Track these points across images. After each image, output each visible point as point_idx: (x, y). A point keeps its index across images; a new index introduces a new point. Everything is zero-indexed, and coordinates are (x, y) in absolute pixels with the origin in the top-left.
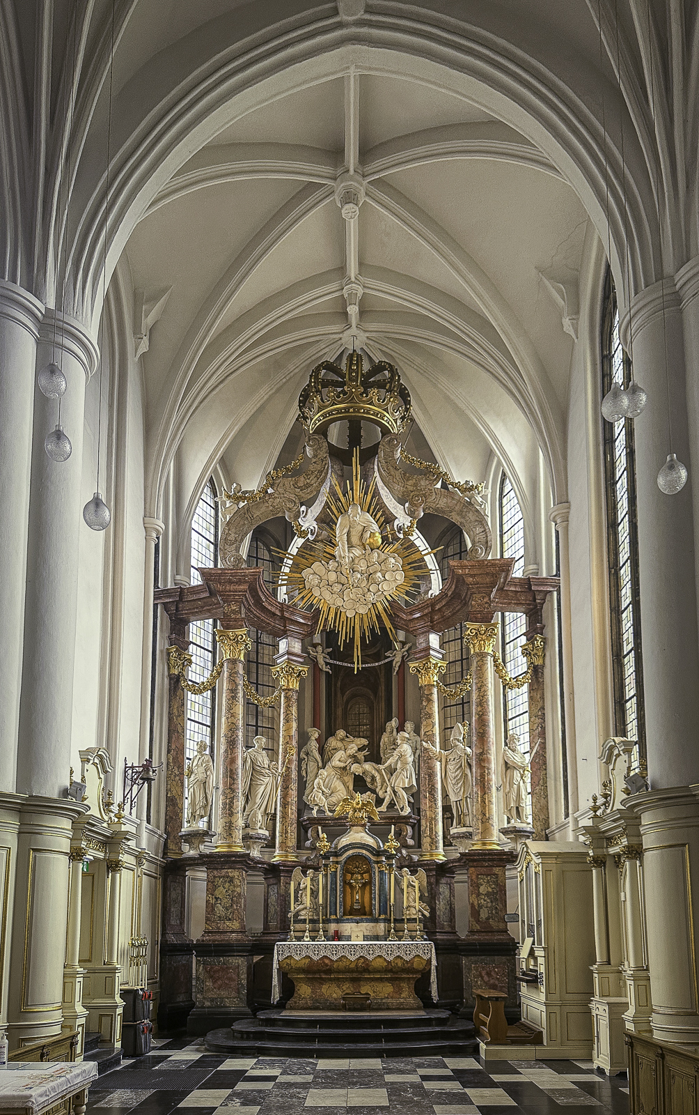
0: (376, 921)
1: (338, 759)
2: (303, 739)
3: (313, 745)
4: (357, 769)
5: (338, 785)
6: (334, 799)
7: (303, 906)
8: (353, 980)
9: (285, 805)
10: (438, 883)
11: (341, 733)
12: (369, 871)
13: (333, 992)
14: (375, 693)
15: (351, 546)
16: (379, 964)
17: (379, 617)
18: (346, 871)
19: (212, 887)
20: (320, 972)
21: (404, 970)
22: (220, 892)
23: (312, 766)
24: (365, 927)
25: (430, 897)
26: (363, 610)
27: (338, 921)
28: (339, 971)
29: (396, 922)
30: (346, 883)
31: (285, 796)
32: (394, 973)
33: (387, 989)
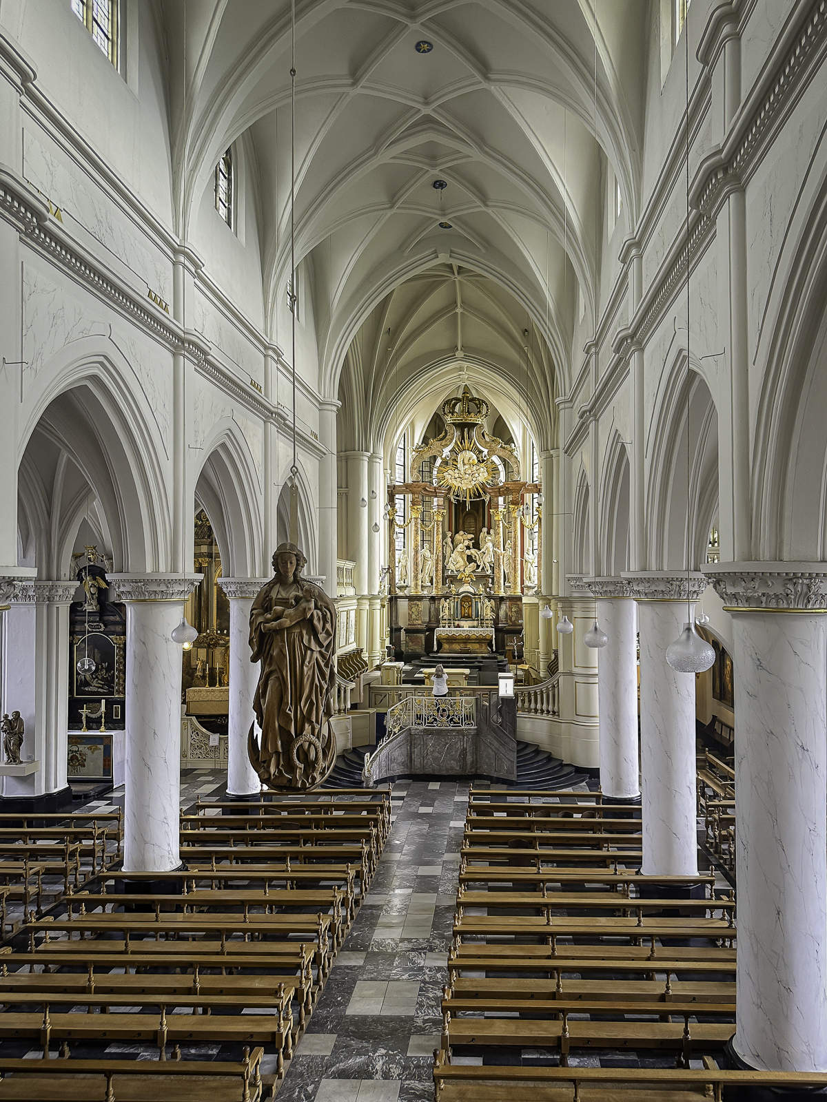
0: (474, 620)
1: (460, 547)
2: (444, 537)
3: (449, 540)
4: (468, 552)
5: (460, 559)
6: (458, 566)
7: (445, 614)
8: (464, 643)
9: (437, 571)
10: (500, 604)
11: (461, 533)
12: (471, 601)
13: (457, 647)
14: (478, 513)
15: (464, 464)
16: (474, 637)
17: (477, 489)
18: (462, 601)
19: (410, 608)
20: (452, 640)
21: (482, 639)
22: (414, 610)
23: (449, 550)
24: (470, 623)
25: (496, 611)
26: (470, 487)
27: (458, 620)
28: (459, 639)
29: (482, 622)
30: (461, 605)
31: (437, 567)
32: (480, 640)
33: (477, 646)
